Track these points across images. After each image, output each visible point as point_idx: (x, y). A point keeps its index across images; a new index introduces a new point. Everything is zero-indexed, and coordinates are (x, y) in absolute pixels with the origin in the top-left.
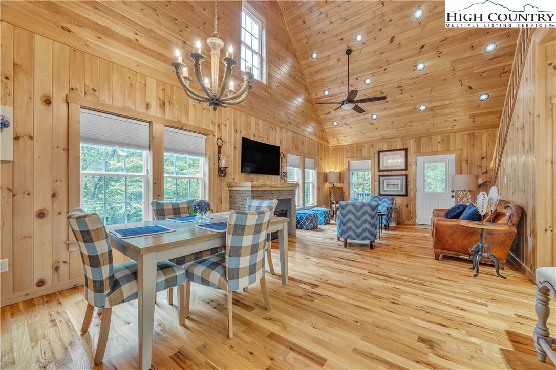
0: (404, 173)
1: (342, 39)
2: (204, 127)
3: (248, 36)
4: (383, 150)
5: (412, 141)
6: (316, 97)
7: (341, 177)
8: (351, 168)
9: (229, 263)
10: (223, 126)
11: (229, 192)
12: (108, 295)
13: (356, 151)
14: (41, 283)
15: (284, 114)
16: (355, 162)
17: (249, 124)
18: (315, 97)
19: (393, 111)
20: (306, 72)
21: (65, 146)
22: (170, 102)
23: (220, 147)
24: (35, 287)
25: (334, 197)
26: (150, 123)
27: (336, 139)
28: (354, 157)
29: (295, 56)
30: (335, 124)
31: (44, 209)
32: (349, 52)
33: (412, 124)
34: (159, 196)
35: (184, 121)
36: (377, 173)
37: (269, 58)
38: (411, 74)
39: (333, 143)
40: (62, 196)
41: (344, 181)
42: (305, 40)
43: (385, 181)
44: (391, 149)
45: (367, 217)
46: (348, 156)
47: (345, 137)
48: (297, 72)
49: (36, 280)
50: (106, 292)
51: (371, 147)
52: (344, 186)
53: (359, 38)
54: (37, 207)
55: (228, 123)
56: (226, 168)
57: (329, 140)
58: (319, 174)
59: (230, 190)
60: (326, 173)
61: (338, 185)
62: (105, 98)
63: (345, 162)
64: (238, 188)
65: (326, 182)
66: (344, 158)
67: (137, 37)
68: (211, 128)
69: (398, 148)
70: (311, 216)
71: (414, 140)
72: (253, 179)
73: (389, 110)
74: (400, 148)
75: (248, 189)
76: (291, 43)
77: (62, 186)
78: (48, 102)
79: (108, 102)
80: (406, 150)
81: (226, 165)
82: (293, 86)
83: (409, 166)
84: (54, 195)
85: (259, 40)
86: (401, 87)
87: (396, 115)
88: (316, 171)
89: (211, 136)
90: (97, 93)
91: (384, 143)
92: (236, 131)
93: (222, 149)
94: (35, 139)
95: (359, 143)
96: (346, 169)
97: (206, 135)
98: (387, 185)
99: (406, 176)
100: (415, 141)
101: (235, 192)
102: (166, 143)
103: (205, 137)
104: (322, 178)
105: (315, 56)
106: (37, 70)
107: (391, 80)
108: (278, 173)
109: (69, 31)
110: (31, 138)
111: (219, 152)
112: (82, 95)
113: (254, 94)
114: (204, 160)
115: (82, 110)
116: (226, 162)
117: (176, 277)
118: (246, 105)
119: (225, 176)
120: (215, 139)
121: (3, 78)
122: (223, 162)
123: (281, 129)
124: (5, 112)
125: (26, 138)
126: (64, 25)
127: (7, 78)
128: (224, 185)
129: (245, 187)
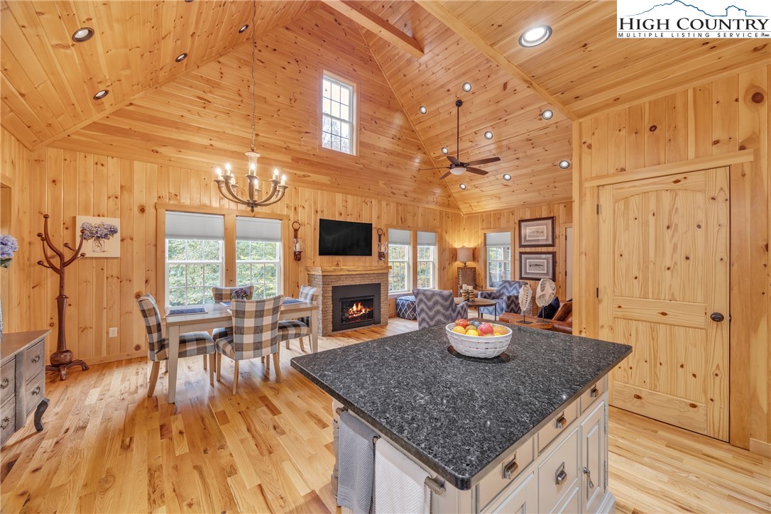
0: (550, 249)
1: (449, 90)
2: (278, 213)
3: (336, 106)
4: (526, 218)
5: (562, 206)
6: (435, 155)
7: (474, 254)
8: (487, 243)
9: (236, 338)
10: (300, 209)
11: (307, 276)
12: (157, 352)
13: (493, 220)
14: (138, 348)
15: (384, 184)
16: (493, 234)
17: (334, 203)
18: (433, 155)
19: (528, 170)
20: (417, 128)
21: (153, 243)
23: (296, 231)
24: (134, 351)
25: (462, 280)
26: (224, 215)
27: (468, 205)
28: (490, 228)
29: (402, 111)
30: (463, 186)
31: (140, 292)
32: (459, 103)
33: (556, 185)
34: (231, 281)
36: (518, 250)
37: (361, 124)
38: (540, 124)
39: (464, 209)
40: (152, 282)
41: (480, 259)
42: (410, 95)
43: (528, 261)
44: (535, 217)
45: (438, 307)
46: (484, 227)
47: (478, 202)
48: (404, 131)
49: (134, 345)
50: (156, 351)
51: (511, 215)
52: (478, 266)
53: (467, 87)
54: (136, 290)
55: (306, 205)
56: (300, 252)
57: (461, 207)
58: (441, 252)
59: (309, 274)
60: (456, 249)
61: (470, 264)
62: (185, 200)
63: (480, 234)
64: (313, 273)
65: (456, 261)
66: (480, 229)
67: (212, 142)
68: (285, 212)
69: (543, 216)
70: (413, 304)
71: (563, 205)
72: (338, 261)
73: (523, 168)
74: (546, 216)
76: (395, 98)
77: (152, 274)
78: (142, 210)
79: (188, 202)
80: (552, 218)
81: (301, 249)
82: (399, 149)
83: (557, 241)
84: (146, 281)
85: (350, 106)
86: (530, 140)
87: (534, 174)
88: (437, 247)
89: (286, 221)
90: (178, 197)
91: (527, 209)
92: (317, 212)
93: (299, 233)
94: (134, 239)
95: (496, 210)
96: (481, 243)
97: (281, 220)
98: (530, 266)
99: (554, 254)
100: (565, 206)
101: (311, 276)
102: (239, 232)
103: (281, 222)
104: (447, 255)
105: (423, 110)
106: (135, 187)
107: (516, 132)
108: (370, 254)
109: (157, 152)
110: (132, 239)
111: (296, 237)
112: (167, 201)
113: (341, 168)
114: (279, 245)
115: (167, 212)
116: (300, 246)
117: (206, 347)
118: (329, 182)
119: (299, 260)
120: (291, 223)
121: (114, 197)
122: (298, 246)
123: (380, 202)
124: (115, 222)
125: (129, 240)
126: (153, 149)
127: (116, 198)
128: (302, 269)
129: (318, 272)
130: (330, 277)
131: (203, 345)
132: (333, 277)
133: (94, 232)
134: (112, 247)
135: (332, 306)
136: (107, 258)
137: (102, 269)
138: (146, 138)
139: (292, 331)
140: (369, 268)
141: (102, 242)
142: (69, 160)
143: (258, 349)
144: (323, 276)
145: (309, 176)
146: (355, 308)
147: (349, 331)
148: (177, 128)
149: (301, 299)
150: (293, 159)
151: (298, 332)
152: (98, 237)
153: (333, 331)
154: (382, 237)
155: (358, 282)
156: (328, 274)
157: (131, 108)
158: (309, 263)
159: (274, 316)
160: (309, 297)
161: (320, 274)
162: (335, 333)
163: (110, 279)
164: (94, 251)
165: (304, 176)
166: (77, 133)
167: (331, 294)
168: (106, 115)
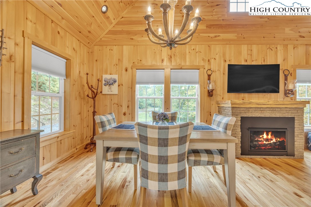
2: (197, 64)
10: (212, 61)
11: (217, 108)
17: (240, 53)
21: (131, 87)
22: (174, 55)
23: (209, 76)
31: (125, 112)
34: (168, 109)
35: (183, 64)
40: (130, 107)
55: (217, 57)
59: (219, 107)
62: (144, 62)
64: (223, 105)
68: (202, 63)
72: (244, 97)
75: (229, 106)
77: (130, 103)
78: (126, 70)
79: (146, 64)
81: (213, 88)
84: (128, 107)
89: (202, 69)
90: (142, 62)
92: (225, 61)
93: (211, 77)
97: (199, 69)
101: (221, 108)
103: (198, 71)
108: (278, 92)
109: (133, 39)
110: (122, 85)
111: (209, 79)
112: (137, 64)
113: (246, 25)
114: (197, 86)
115: (137, 70)
116: (213, 86)
117: (131, 158)
118: (236, 38)
119: (212, 96)
120: (205, 71)
121: (116, 65)
122: (210, 86)
123: (286, 46)
124: (115, 77)
125: (121, 85)
126: (131, 38)
127: (117, 65)
128: (213, 103)
129: (227, 104)
130: (239, 109)
131: (130, 157)
132: (242, 109)
133: (108, 82)
134: (115, 89)
135: (240, 133)
136: (113, 94)
137: (112, 100)
138: (128, 33)
139: (204, 158)
140: (282, 103)
141: (111, 87)
142: (101, 50)
143: (163, 181)
144: (233, 108)
145: (219, 36)
146: (265, 136)
147: (258, 158)
148: (142, 24)
149: (213, 126)
150: (207, 27)
151: (211, 159)
152: (110, 84)
153: (242, 154)
154: (289, 77)
155: (267, 114)
156: (237, 106)
157: (123, 19)
158: (219, 99)
159: (181, 146)
160: (222, 125)
161: (230, 106)
162: (244, 156)
163: (114, 104)
164: (108, 91)
165: (216, 36)
166: (103, 37)
167: (240, 124)
168: (113, 26)
